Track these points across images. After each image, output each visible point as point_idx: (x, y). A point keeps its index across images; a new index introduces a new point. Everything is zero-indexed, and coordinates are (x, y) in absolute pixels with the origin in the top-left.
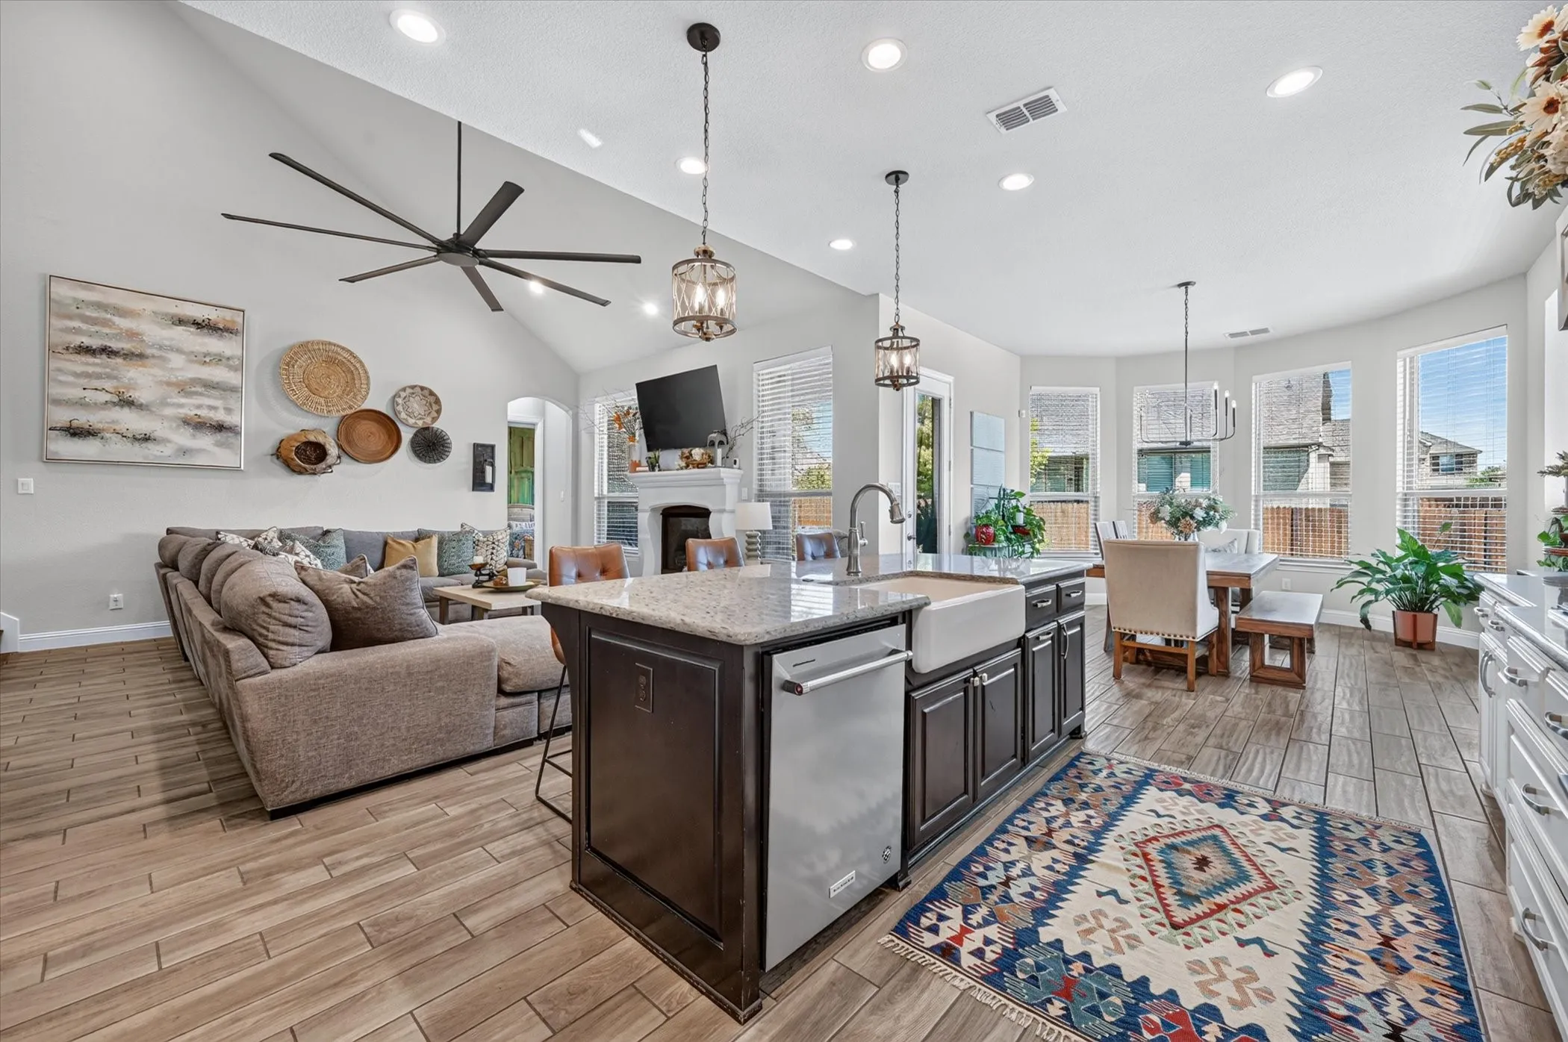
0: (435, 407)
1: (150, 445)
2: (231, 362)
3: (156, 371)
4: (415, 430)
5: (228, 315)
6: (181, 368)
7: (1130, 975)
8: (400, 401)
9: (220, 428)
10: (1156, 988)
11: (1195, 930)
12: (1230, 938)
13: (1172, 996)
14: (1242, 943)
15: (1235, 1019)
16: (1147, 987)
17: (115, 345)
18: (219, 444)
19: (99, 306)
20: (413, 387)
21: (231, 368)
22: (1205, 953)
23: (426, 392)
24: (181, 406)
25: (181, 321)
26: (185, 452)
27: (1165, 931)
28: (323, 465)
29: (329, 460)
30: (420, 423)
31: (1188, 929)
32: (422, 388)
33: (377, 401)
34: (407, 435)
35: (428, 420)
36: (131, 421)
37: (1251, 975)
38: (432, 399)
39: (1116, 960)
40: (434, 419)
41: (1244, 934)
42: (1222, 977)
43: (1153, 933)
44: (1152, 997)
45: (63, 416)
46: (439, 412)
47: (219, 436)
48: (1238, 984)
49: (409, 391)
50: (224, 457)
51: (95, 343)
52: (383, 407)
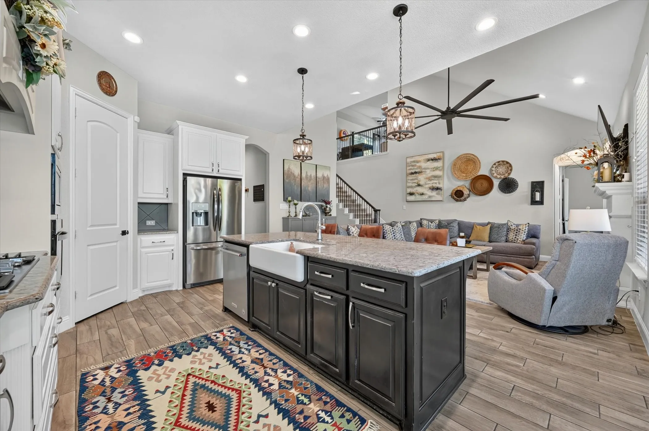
0: (510, 168)
1: (423, 196)
2: (440, 169)
3: (424, 175)
4: (500, 180)
5: (438, 154)
6: (429, 173)
7: (184, 356)
8: (493, 169)
9: (437, 189)
10: (176, 359)
11: (183, 379)
12: (172, 386)
13: (171, 360)
14: (168, 387)
15: (154, 367)
16: (178, 357)
17: (417, 171)
18: (437, 194)
19: (414, 162)
20: (499, 162)
21: (440, 170)
22: (174, 375)
23: (505, 163)
24: (429, 184)
25: (428, 160)
26: (430, 197)
27: (190, 372)
28: (463, 198)
29: (465, 196)
30: (503, 177)
31: (186, 377)
32: (503, 161)
33: (484, 171)
34: (496, 183)
35: (507, 175)
36: (420, 190)
37: (158, 381)
38: (508, 165)
39: (191, 356)
40: (509, 174)
41: (169, 391)
42: (164, 373)
43: (192, 368)
44: (175, 357)
45: (409, 190)
46: (511, 170)
47: (437, 191)
48: (159, 375)
49: (497, 164)
50: (439, 198)
51: (413, 171)
52: (487, 174)
